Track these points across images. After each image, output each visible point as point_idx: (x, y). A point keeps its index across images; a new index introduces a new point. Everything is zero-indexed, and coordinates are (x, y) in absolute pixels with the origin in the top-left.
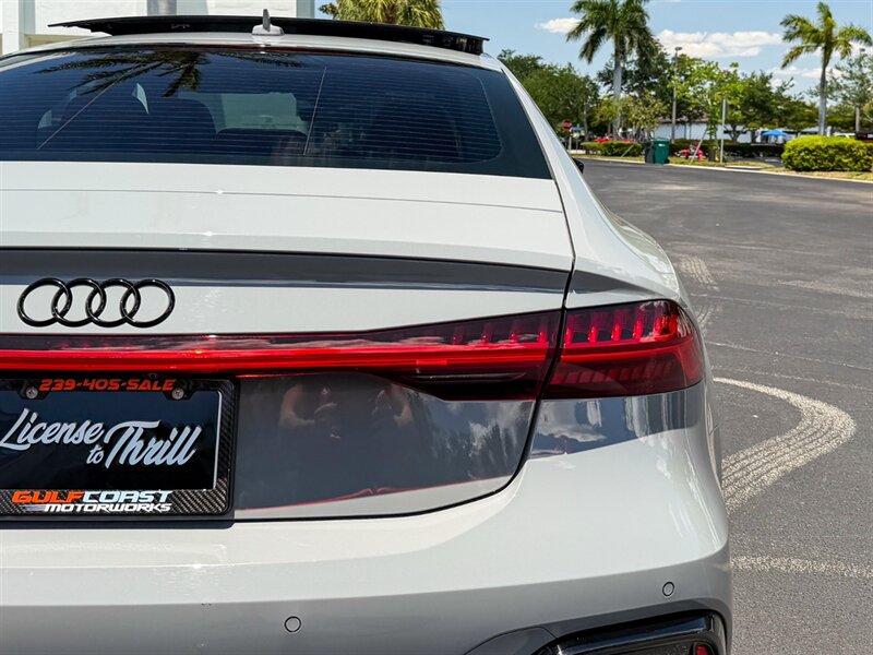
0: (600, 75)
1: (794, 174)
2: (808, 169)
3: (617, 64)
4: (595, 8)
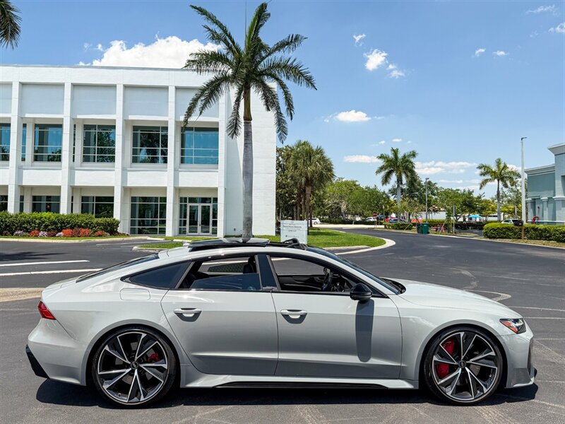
0: (390, 190)
1: (488, 240)
2: (494, 238)
3: (398, 186)
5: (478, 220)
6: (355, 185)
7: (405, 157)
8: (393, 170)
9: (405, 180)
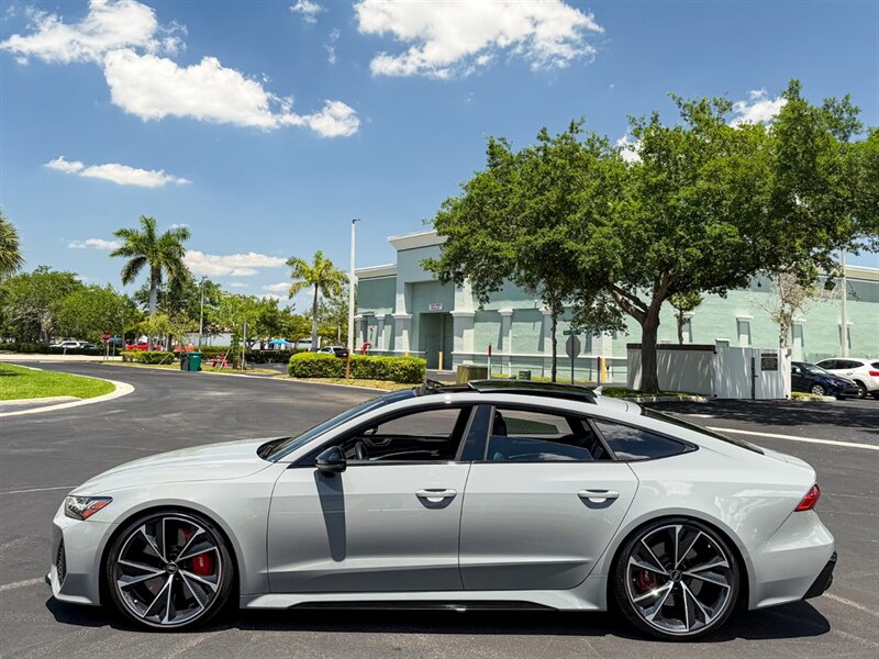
0: (137, 294)
1: (296, 380)
2: (305, 377)
3: (153, 287)
4: (136, 239)
5: (283, 348)
6: (72, 282)
8: (144, 259)
9: (166, 277)
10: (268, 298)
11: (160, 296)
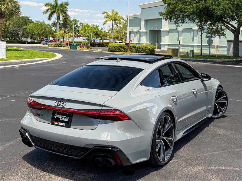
0: (52, 24)
3: (57, 21)
4: (51, 6)
6: (28, 19)
7: (62, 4)
8: (54, 12)
9: (61, 18)
10: (95, 25)
11: (60, 24)
